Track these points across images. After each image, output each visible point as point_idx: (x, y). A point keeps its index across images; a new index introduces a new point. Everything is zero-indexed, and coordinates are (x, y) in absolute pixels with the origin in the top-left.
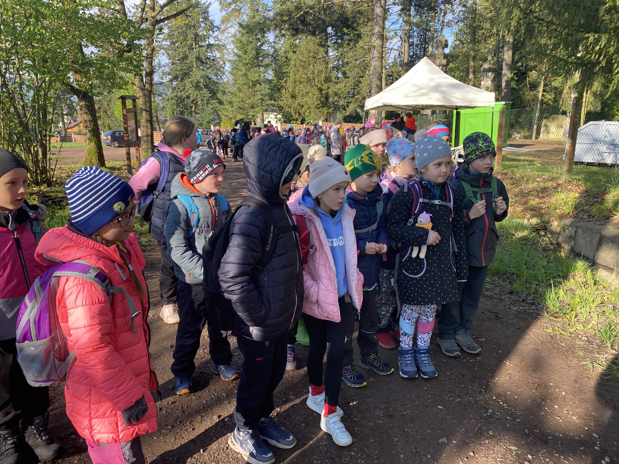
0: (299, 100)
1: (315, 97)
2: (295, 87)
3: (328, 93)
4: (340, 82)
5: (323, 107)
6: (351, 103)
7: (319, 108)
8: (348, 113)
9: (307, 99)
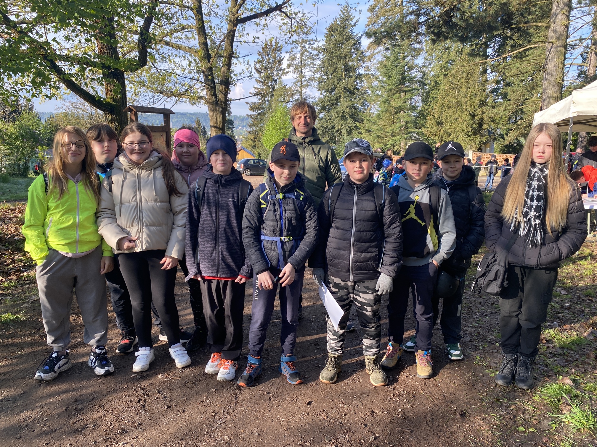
0: (446, 126)
1: (465, 123)
2: (442, 113)
3: (482, 120)
4: (498, 105)
5: (475, 134)
6: (511, 130)
7: (470, 136)
8: (507, 142)
9: (455, 126)
